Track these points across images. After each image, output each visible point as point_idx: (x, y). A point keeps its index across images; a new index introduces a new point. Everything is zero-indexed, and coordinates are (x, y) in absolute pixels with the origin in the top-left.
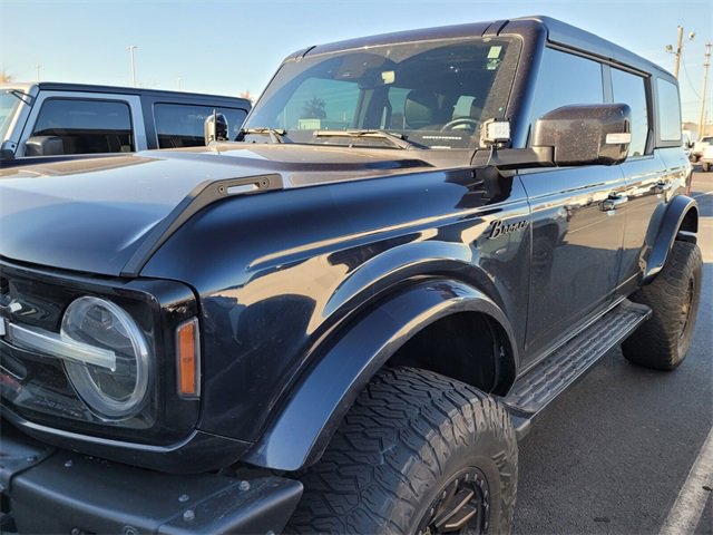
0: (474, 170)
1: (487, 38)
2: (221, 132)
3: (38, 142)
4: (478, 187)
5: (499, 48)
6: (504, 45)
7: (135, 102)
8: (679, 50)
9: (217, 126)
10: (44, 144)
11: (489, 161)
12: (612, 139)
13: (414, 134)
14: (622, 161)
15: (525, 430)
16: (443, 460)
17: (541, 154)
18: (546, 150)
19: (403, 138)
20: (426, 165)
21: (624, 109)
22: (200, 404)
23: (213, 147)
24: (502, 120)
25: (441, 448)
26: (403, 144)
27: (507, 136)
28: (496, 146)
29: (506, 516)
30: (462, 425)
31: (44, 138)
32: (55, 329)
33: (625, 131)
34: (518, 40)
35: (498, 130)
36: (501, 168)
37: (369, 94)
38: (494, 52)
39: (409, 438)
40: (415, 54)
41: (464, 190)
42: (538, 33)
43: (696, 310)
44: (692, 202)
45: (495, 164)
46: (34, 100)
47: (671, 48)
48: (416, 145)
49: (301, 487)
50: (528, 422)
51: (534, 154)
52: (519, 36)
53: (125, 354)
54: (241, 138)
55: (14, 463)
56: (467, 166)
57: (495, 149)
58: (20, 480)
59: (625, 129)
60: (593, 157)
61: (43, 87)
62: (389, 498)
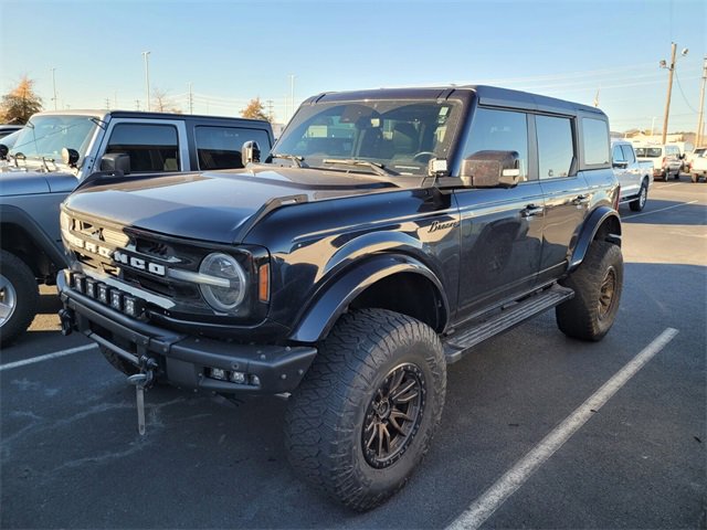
0: (427, 190)
1: (440, 101)
2: (256, 156)
3: (111, 158)
4: (431, 200)
5: (447, 109)
6: (450, 107)
7: (181, 125)
8: (672, 65)
9: (254, 151)
10: (116, 160)
11: (433, 184)
12: (507, 173)
13: (390, 164)
14: (515, 186)
15: (456, 357)
16: (392, 350)
17: (466, 181)
18: (468, 178)
19: (382, 167)
20: (395, 186)
21: (515, 154)
22: (268, 305)
23: (250, 169)
24: (442, 159)
25: (391, 343)
26: (382, 172)
27: (445, 169)
28: (438, 175)
29: (437, 400)
30: (404, 334)
31: (116, 155)
32: (196, 270)
33: (516, 168)
34: (458, 104)
35: (439, 165)
36: (441, 188)
37: (363, 132)
38: (444, 111)
39: (374, 337)
40: (394, 108)
41: (421, 202)
42: (473, 98)
43: (619, 296)
44: (612, 211)
45: (436, 186)
46: (107, 125)
47: (664, 63)
48: (390, 172)
49: (316, 351)
50: (459, 352)
51: (462, 182)
52: (459, 101)
53: (235, 280)
54: (269, 160)
55: (169, 340)
56: (419, 187)
57: (438, 176)
58: (175, 346)
59: (516, 166)
60: (496, 184)
61: (115, 114)
62: (361, 363)
